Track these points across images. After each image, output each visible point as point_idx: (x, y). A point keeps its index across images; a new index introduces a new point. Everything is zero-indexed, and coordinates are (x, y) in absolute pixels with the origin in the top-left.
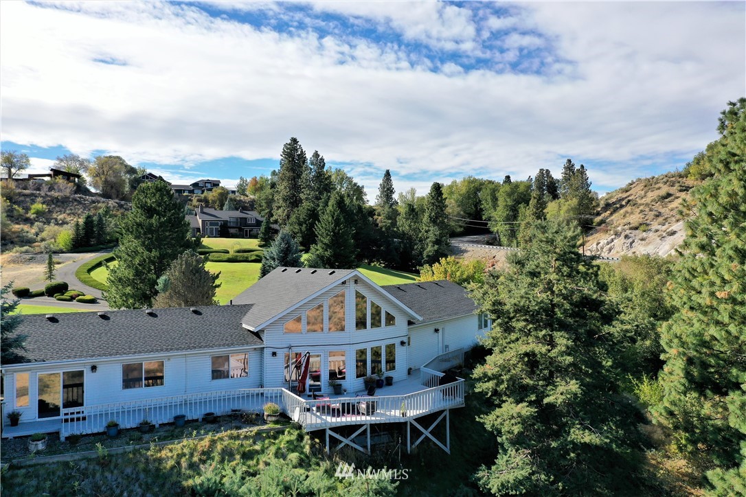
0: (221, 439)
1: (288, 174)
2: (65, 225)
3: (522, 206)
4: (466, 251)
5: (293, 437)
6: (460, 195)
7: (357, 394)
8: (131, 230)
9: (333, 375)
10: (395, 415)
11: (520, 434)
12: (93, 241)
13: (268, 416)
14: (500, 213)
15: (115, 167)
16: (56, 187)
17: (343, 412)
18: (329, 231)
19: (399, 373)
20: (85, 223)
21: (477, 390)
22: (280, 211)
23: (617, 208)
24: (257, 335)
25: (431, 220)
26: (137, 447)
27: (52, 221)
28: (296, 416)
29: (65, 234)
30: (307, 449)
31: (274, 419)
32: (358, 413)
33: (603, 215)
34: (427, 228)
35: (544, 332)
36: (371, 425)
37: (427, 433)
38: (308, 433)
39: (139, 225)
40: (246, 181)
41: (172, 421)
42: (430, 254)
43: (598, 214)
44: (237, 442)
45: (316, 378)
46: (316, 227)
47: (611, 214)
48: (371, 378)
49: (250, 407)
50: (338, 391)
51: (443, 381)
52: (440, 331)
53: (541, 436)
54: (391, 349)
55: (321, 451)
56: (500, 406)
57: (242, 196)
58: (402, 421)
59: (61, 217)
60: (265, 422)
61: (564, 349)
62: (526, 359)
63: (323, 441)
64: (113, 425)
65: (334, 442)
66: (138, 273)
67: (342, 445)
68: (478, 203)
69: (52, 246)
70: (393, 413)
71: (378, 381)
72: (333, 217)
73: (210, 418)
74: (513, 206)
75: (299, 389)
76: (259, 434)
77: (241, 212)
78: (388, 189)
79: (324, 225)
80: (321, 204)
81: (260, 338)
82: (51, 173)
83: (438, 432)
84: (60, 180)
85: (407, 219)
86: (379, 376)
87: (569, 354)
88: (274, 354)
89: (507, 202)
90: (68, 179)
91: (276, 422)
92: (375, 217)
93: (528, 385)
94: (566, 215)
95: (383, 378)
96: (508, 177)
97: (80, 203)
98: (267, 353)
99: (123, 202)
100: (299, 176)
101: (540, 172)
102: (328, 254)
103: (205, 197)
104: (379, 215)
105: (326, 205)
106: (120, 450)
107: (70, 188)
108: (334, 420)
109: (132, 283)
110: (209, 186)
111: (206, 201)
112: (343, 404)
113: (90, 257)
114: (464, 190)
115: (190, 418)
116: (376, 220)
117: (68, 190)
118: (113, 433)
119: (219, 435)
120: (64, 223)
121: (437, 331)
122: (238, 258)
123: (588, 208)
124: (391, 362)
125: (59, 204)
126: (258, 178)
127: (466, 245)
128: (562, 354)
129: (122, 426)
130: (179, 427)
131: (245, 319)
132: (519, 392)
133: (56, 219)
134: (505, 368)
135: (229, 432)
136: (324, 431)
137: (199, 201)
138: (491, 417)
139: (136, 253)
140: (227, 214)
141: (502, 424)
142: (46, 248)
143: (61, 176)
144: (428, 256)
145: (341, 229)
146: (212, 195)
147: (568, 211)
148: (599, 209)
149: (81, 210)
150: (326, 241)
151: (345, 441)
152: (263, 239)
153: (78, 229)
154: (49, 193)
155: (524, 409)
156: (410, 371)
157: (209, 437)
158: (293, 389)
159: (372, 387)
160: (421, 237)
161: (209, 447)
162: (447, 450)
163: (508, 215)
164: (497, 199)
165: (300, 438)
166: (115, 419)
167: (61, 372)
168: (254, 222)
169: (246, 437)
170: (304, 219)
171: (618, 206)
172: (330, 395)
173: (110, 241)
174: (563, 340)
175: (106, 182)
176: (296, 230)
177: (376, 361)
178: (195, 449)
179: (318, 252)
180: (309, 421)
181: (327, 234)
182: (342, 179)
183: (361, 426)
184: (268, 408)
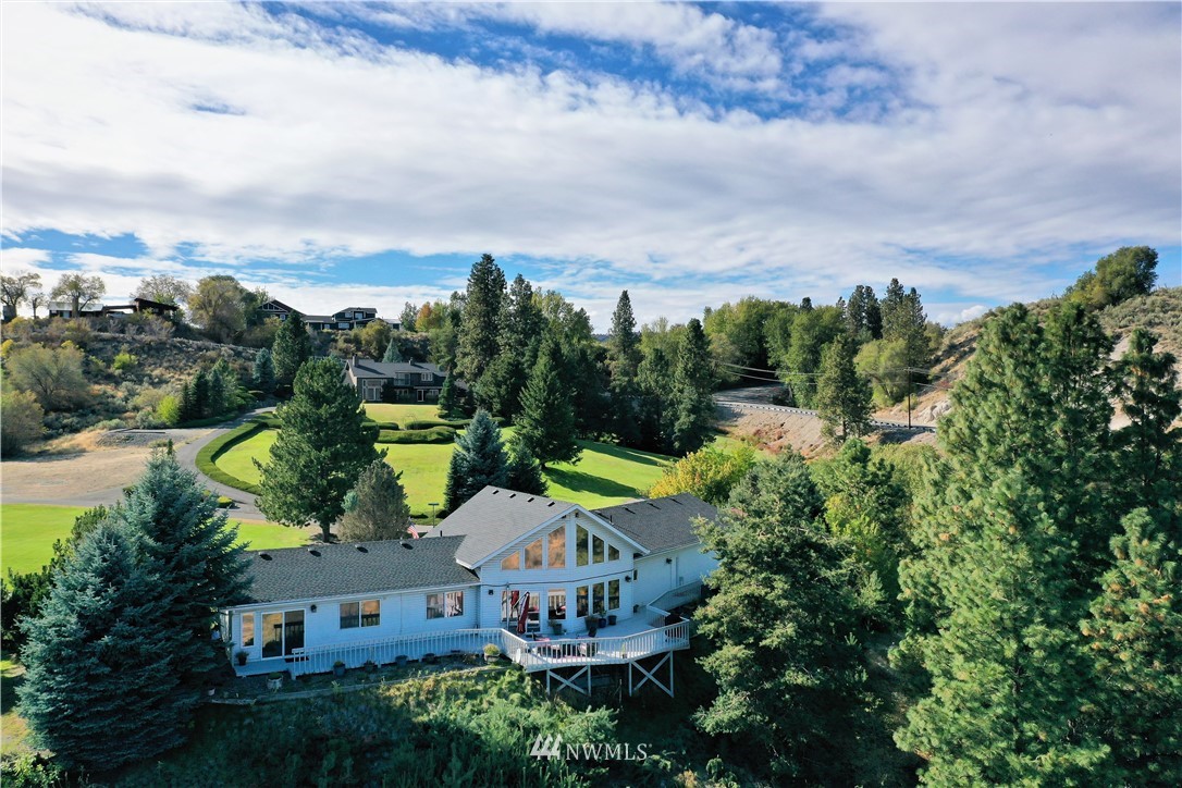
0: (444, 679)
1: (480, 307)
2: (164, 386)
3: (825, 346)
4: (740, 415)
5: (514, 678)
6: (735, 325)
7: (577, 634)
8: (293, 421)
9: (552, 614)
10: (614, 656)
11: (739, 676)
12: (207, 411)
13: (488, 657)
14: (793, 356)
15: (227, 294)
16: (147, 328)
17: (564, 653)
18: (539, 401)
19: (623, 611)
20: (197, 385)
21: (699, 632)
22: (467, 360)
23: (965, 353)
24: (473, 572)
25: (686, 374)
26: (367, 686)
27: (145, 379)
28: (517, 658)
29: (169, 401)
30: (528, 690)
31: (494, 660)
32: (579, 655)
33: (944, 363)
34: (681, 387)
35: (763, 575)
36: (592, 666)
37: (649, 675)
38: (529, 675)
39: (303, 416)
40: (415, 308)
41: (393, 661)
42: (684, 427)
43: (938, 361)
44: (460, 683)
45: (536, 617)
46: (521, 395)
47: (957, 361)
48: (592, 617)
49: (470, 648)
50: (557, 631)
51: (669, 621)
52: (674, 562)
53: (761, 678)
54: (615, 586)
55: (541, 692)
56: (720, 648)
57: (409, 332)
58: (623, 662)
59: (157, 372)
60: (485, 664)
61: (780, 592)
62: (746, 602)
63: (544, 682)
64: (339, 665)
65: (555, 683)
66: (303, 477)
67: (562, 687)
68: (761, 339)
69: (151, 418)
70: (613, 655)
71: (600, 620)
72: (545, 382)
73: (430, 659)
74: (814, 346)
75: (519, 629)
76: (480, 675)
77: (413, 364)
78: (626, 320)
79: (532, 393)
80: (527, 353)
81: (476, 575)
82: (137, 304)
83: (662, 675)
84: (148, 314)
85: (652, 371)
86: (601, 614)
87: (786, 598)
88: (491, 592)
89: (804, 339)
90: (160, 314)
91: (496, 663)
92: (607, 362)
93: (748, 627)
94: (889, 363)
95: (605, 617)
96: (807, 301)
97: (181, 350)
98: (484, 590)
99: (240, 348)
100: (495, 311)
101: (857, 290)
102: (538, 433)
103: (356, 336)
104: (612, 359)
105: (535, 356)
106: (351, 689)
107: (166, 328)
108: (555, 661)
109: (295, 490)
110: (360, 316)
111: (357, 341)
112: (564, 646)
113: (206, 436)
114: (742, 318)
115: (410, 659)
116: (608, 366)
117: (164, 333)
118: (340, 672)
119: (442, 675)
120: (162, 382)
121: (669, 561)
122: (413, 438)
123: (921, 352)
124: (614, 600)
125: (152, 352)
126: (432, 304)
127: (742, 404)
128: (779, 598)
129: (347, 667)
130: (401, 667)
131: (459, 553)
132: (739, 634)
133: (150, 376)
134: (724, 610)
135: (451, 672)
136: (544, 672)
137: (346, 341)
138: (711, 659)
139: (300, 451)
140: (392, 369)
141: (720, 666)
142: (143, 421)
143: (150, 310)
144: (680, 430)
145: (557, 399)
146: (365, 333)
147: (891, 358)
148: (940, 353)
149: (184, 361)
150: (536, 415)
151: (566, 682)
152: (445, 407)
153: (186, 394)
154: (138, 337)
155: (740, 651)
156: (636, 609)
157: (433, 677)
158: (512, 629)
159: (593, 627)
160: (672, 400)
161: (434, 686)
162: (671, 693)
163: (805, 359)
164: (789, 336)
165: (521, 679)
166: (341, 660)
167: (283, 612)
168: (430, 379)
169: (468, 678)
170: (503, 377)
171: (966, 349)
172: (549, 636)
173: (229, 410)
174: (781, 584)
175: (215, 317)
176: (492, 394)
177: (598, 599)
178: (420, 689)
179: (524, 431)
180: (530, 662)
181: (538, 407)
182: (557, 306)
183: (582, 667)
184: (488, 649)
